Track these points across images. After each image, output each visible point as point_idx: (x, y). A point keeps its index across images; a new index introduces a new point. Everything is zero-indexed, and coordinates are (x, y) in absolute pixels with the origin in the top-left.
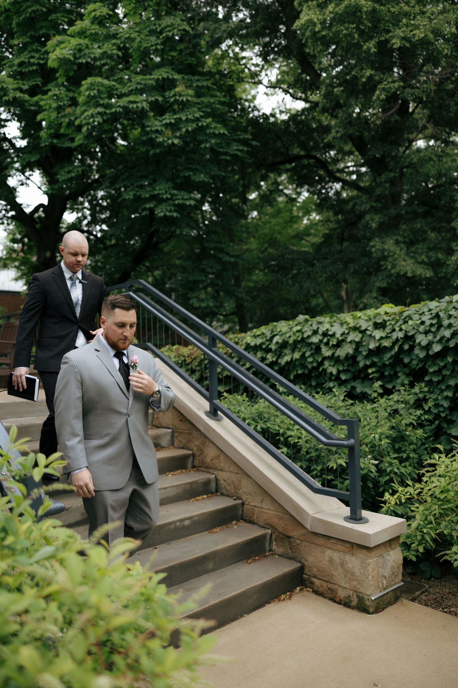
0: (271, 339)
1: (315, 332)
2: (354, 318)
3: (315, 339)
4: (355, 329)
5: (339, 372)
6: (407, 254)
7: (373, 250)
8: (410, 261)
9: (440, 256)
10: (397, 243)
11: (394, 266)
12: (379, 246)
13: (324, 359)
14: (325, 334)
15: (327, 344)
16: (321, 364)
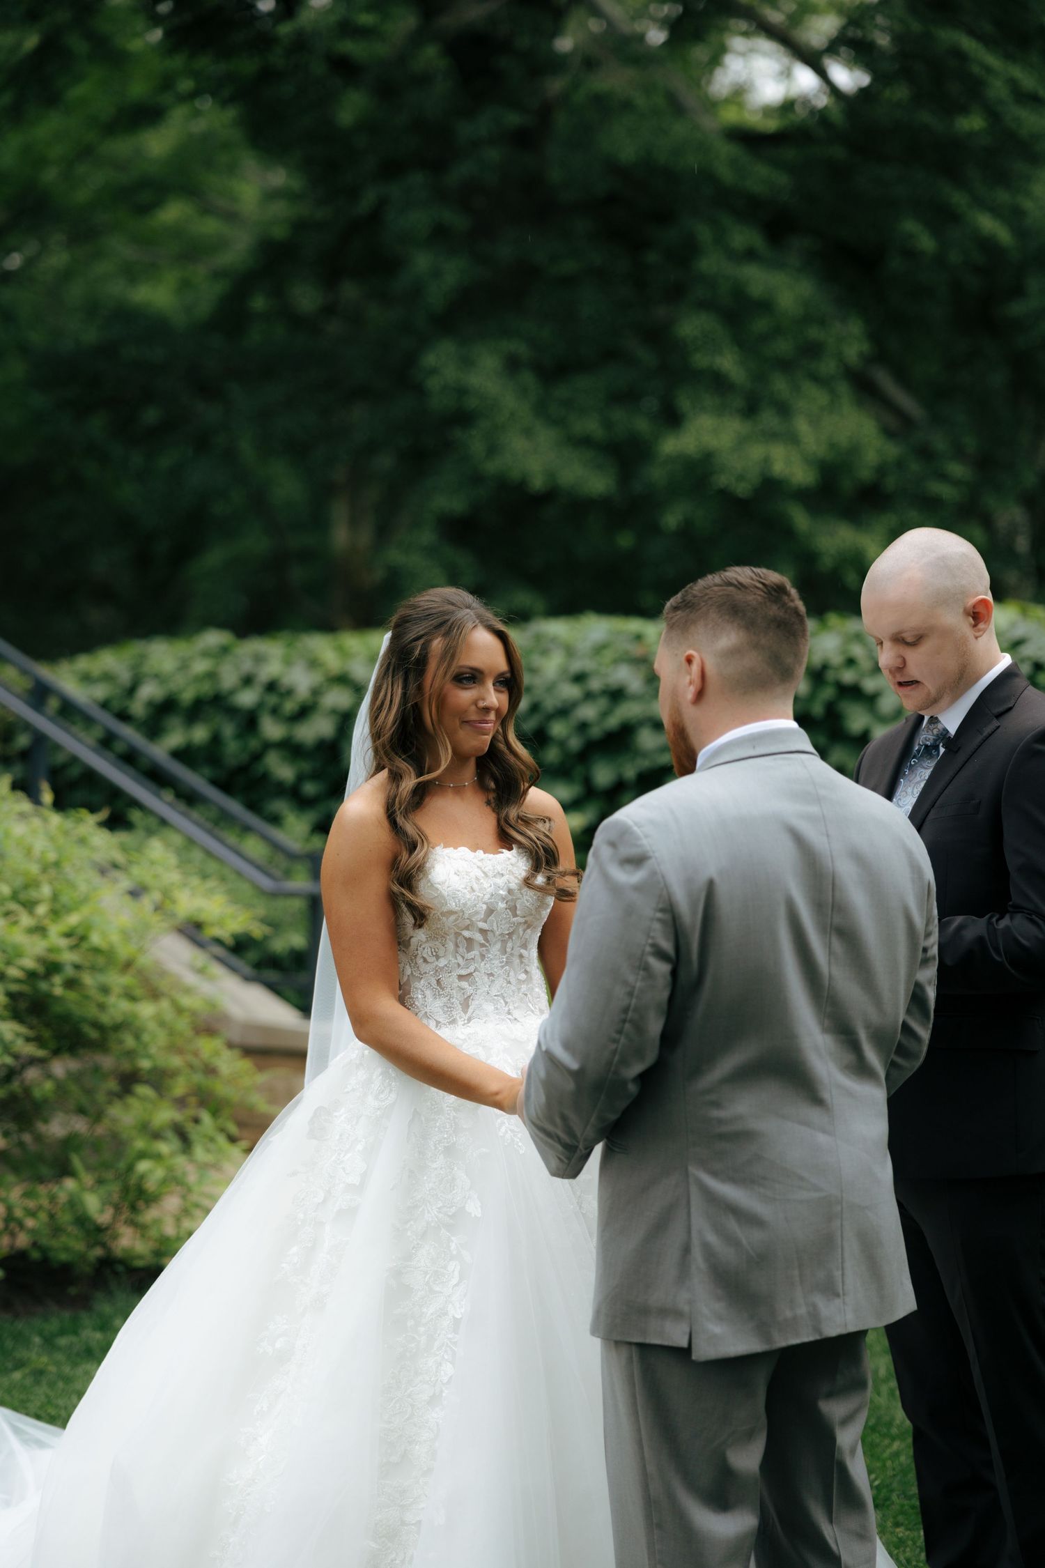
0: (131, 691)
1: (248, 681)
2: (343, 652)
3: (247, 698)
4: (342, 680)
5: (300, 778)
6: (541, 409)
7: (433, 384)
8: (546, 436)
9: (642, 425)
10: (512, 365)
11: (493, 450)
12: (451, 373)
13: (268, 746)
14: (272, 687)
15: (275, 711)
16: (257, 757)
